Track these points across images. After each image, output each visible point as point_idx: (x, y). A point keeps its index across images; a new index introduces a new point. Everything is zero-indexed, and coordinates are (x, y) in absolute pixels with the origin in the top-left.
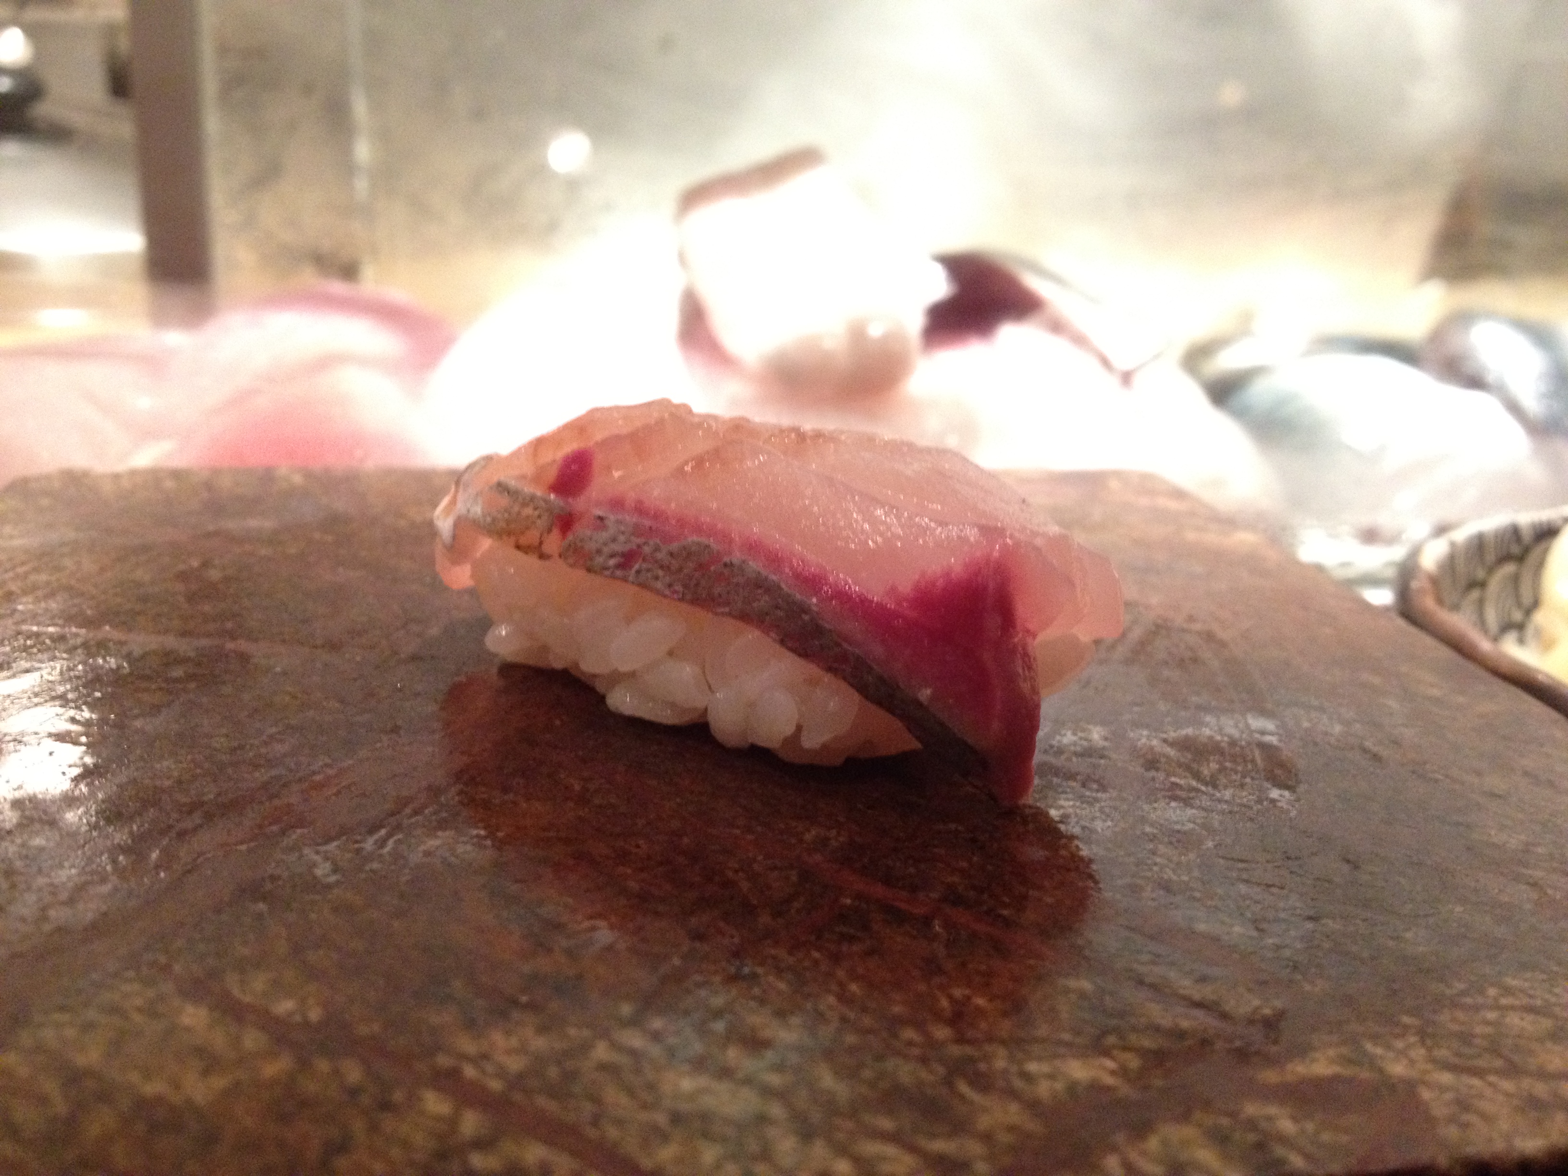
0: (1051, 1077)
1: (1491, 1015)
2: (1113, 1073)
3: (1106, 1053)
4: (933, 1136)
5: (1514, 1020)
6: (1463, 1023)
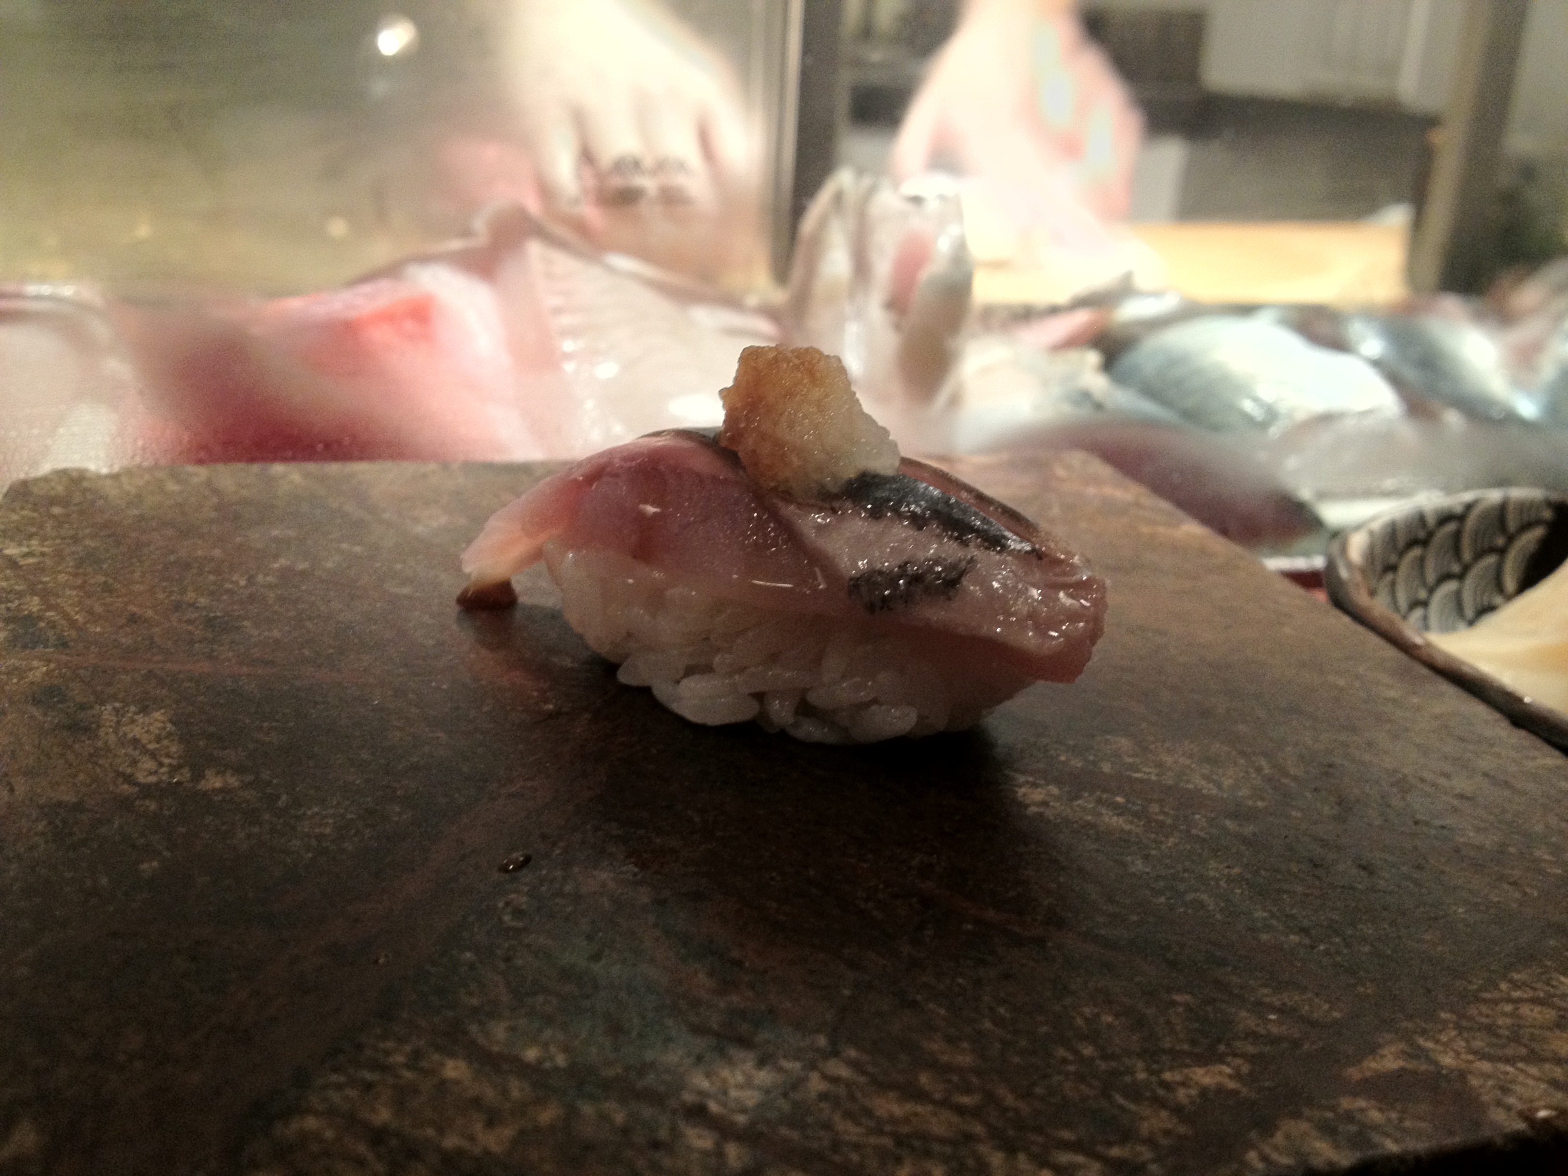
0: (1184, 1084)
1: (1508, 1008)
2: (1230, 1077)
3: (1221, 1059)
4: (1110, 1144)
5: (1525, 1010)
6: (1487, 1016)
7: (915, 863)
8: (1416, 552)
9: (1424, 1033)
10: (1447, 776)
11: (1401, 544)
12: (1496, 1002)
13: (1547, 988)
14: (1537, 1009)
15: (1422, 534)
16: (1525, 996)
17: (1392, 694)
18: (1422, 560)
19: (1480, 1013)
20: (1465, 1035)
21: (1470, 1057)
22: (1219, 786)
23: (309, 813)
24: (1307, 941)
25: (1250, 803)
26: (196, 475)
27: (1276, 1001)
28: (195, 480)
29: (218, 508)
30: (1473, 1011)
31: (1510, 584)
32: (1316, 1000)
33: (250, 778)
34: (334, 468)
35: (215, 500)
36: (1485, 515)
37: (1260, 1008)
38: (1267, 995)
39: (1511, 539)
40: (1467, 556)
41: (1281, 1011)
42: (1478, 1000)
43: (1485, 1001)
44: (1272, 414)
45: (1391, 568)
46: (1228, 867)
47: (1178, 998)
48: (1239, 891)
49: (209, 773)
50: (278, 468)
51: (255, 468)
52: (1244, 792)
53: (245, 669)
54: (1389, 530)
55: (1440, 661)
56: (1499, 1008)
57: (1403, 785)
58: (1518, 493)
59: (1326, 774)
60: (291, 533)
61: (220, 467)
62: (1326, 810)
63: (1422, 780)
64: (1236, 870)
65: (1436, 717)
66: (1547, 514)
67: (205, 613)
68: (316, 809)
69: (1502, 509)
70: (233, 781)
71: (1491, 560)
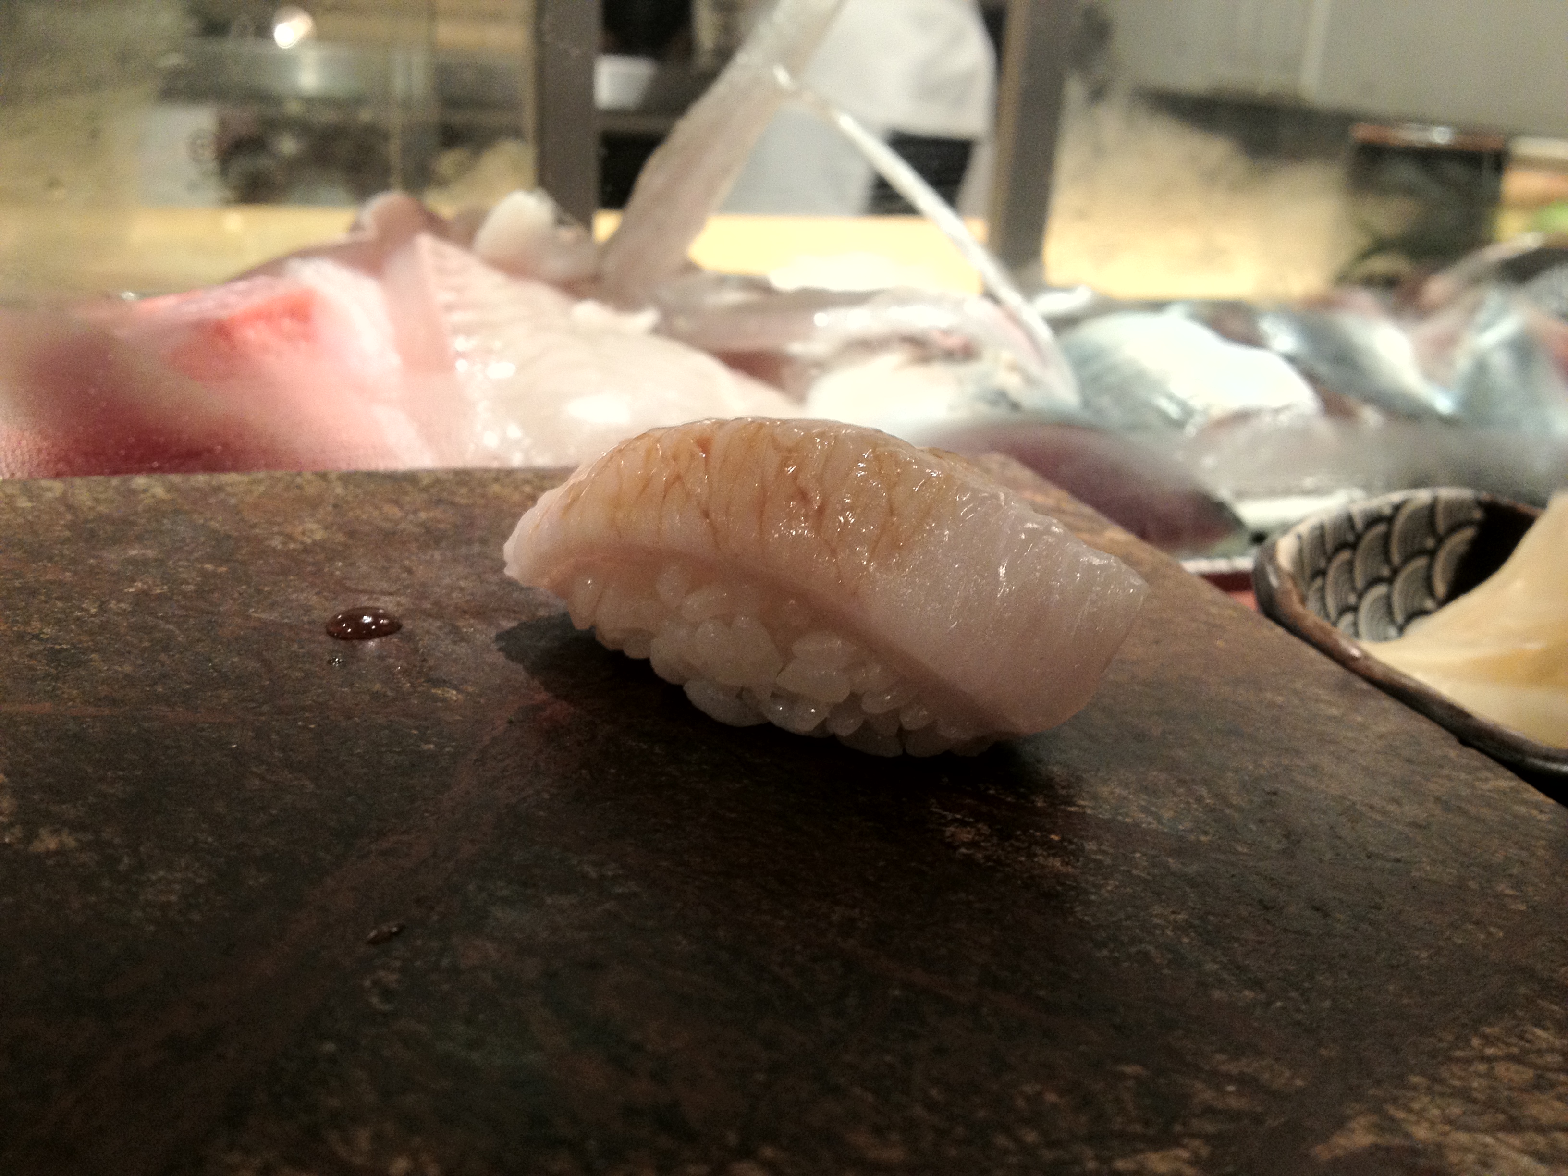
7: (835, 918)
8: (1345, 555)
9: (1395, 1100)
10: (1397, 802)
11: (1329, 547)
12: (1468, 1061)
13: (1522, 1043)
14: (1514, 1067)
15: (1351, 538)
16: (1500, 1053)
17: (1334, 711)
18: (1350, 564)
19: (1453, 1075)
20: (1439, 1101)
21: (1447, 1128)
22: (1159, 819)
23: (154, 877)
24: (1262, 996)
25: (1192, 837)
26: (50, 489)
27: (1233, 1068)
28: (49, 495)
29: (70, 526)
30: (1444, 1072)
31: (1441, 588)
32: (1276, 1067)
33: (90, 837)
34: (201, 479)
35: (69, 517)
36: (1414, 516)
37: (1217, 1079)
38: (1223, 1063)
39: (1440, 541)
40: (1396, 558)
41: (1242, 1080)
42: (1450, 1059)
43: (1458, 1060)
44: (1188, 412)
45: (1321, 573)
46: (1173, 912)
47: (1129, 1069)
48: (1186, 940)
49: (43, 832)
50: (140, 481)
51: (115, 481)
52: (1185, 825)
53: (91, 710)
54: (1317, 532)
55: (1378, 672)
56: (1472, 1069)
57: (1352, 814)
58: (1447, 493)
59: (1271, 803)
60: (150, 553)
61: (78, 481)
62: (1275, 846)
63: (1372, 807)
64: (1181, 917)
65: (1381, 737)
66: (1477, 515)
67: (49, 646)
68: (161, 873)
69: (1432, 509)
70: (70, 842)
71: (1420, 562)
